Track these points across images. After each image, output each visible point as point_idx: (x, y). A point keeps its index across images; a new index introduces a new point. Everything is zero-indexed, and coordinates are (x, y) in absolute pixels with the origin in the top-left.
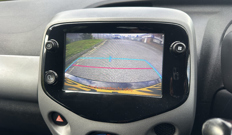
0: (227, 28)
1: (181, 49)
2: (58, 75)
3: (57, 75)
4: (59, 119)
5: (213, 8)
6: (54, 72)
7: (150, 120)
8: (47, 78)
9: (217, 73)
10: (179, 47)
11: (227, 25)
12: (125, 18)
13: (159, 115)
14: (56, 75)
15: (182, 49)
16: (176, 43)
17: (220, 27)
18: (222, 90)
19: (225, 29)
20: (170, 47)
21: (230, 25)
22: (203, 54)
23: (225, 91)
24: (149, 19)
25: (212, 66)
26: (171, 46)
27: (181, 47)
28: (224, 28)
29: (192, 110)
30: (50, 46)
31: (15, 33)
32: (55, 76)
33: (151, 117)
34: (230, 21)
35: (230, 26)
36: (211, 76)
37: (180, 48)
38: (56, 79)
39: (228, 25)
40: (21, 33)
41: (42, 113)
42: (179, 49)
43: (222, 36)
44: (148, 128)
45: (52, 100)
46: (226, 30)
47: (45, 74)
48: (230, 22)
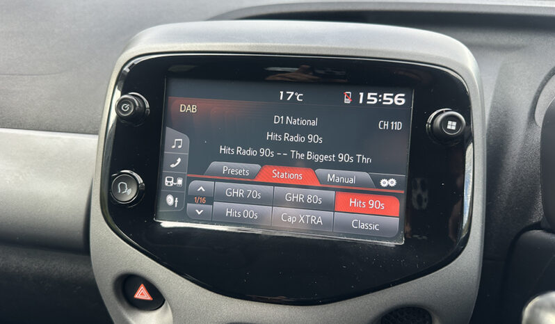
0: (543, 85)
1: (454, 128)
2: (144, 182)
3: (142, 181)
4: (142, 294)
5: (511, 36)
6: (134, 174)
7: (374, 297)
8: (117, 190)
9: (520, 190)
10: (450, 123)
11: (542, 78)
12: (320, 48)
13: (396, 287)
14: (140, 180)
15: (458, 127)
16: (442, 112)
17: (529, 83)
18: (531, 232)
19: (539, 87)
20: (426, 123)
21: (549, 79)
22: (491, 144)
23: (538, 234)
24: (379, 51)
25: (511, 174)
26: (430, 121)
27: (455, 123)
28: (538, 85)
29: (474, 275)
30: (128, 110)
31: (25, 75)
32: (138, 184)
33: (379, 292)
34: (550, 69)
35: (551, 80)
36: (507, 197)
37: (452, 125)
38: (140, 193)
39: (545, 78)
40: (42, 74)
41: (97, 278)
42: (449, 127)
43: (533, 103)
44: (371, 316)
45: (128, 245)
46: (541, 91)
47: (111, 179)
48: (551, 71)
